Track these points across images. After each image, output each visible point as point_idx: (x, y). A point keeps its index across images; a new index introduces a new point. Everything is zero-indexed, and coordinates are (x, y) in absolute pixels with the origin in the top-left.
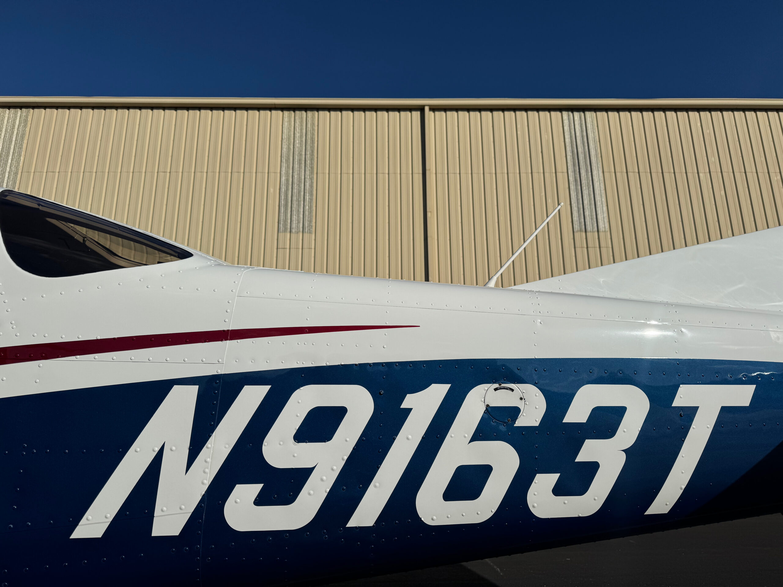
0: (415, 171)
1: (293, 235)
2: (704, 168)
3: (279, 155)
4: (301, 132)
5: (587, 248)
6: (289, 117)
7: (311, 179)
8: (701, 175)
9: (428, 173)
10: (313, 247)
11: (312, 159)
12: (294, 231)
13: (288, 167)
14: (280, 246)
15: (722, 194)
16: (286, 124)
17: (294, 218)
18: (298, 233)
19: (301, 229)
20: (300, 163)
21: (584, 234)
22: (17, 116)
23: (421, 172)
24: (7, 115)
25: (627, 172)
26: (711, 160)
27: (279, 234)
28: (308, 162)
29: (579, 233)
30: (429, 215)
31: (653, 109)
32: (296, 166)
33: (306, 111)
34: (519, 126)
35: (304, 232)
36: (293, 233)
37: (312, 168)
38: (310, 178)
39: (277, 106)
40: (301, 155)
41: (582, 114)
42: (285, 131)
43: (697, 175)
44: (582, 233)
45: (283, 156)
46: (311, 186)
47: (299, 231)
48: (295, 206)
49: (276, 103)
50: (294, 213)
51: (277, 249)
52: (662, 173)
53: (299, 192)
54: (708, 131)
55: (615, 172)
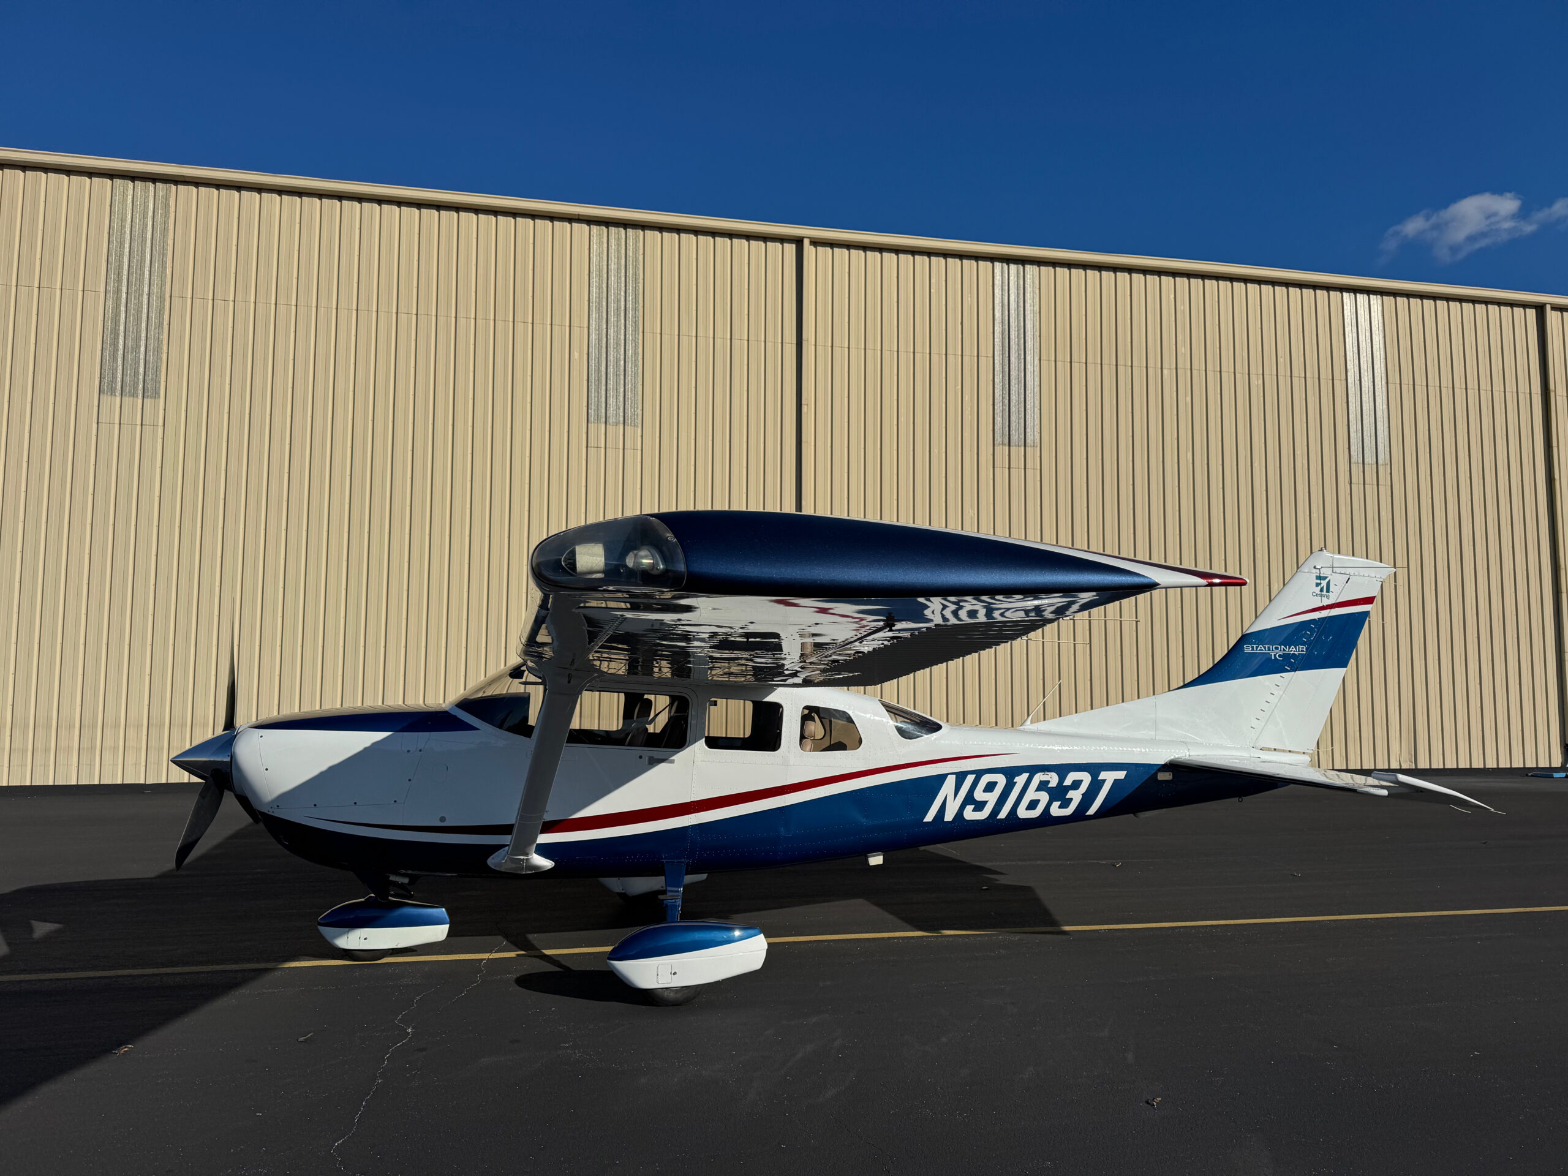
0: (787, 339)
1: (610, 428)
2: (1169, 362)
3: (586, 298)
4: (619, 263)
5: (1009, 468)
6: (600, 235)
7: (635, 341)
8: (1165, 372)
9: (804, 344)
10: (639, 447)
11: (635, 309)
12: (611, 420)
13: (600, 318)
14: (592, 443)
15: (1187, 401)
16: (595, 247)
17: (611, 401)
18: (617, 424)
19: (622, 421)
20: (618, 315)
21: (1007, 448)
22: (149, 196)
23: (795, 341)
24: (130, 192)
25: (1071, 362)
26: (1181, 350)
27: (589, 425)
28: (630, 314)
29: (1001, 446)
30: (804, 409)
31: (1115, 269)
32: (612, 319)
33: (625, 229)
34: (933, 281)
35: (626, 424)
36: (610, 424)
37: (636, 323)
38: (632, 339)
39: (580, 218)
40: (618, 301)
41: (1021, 267)
42: (594, 259)
43: (1160, 370)
44: (1004, 447)
45: (591, 301)
46: (635, 353)
47: (619, 423)
48: (611, 383)
49: (580, 213)
50: (611, 393)
51: (587, 447)
52: (1117, 365)
53: (618, 360)
54: (1182, 308)
55: (1055, 361)
